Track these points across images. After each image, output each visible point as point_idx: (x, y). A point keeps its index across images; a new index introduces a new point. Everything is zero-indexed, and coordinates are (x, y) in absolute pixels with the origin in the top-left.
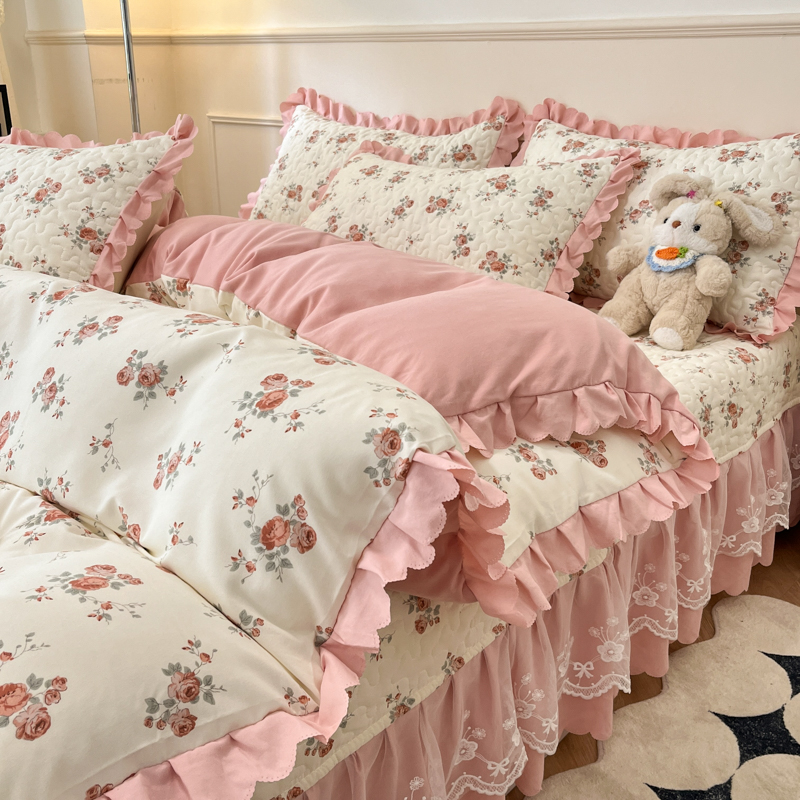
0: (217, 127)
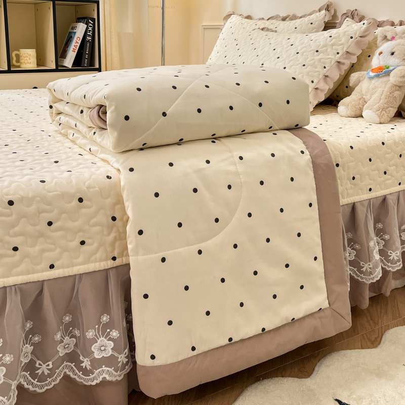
0: (206, 30)
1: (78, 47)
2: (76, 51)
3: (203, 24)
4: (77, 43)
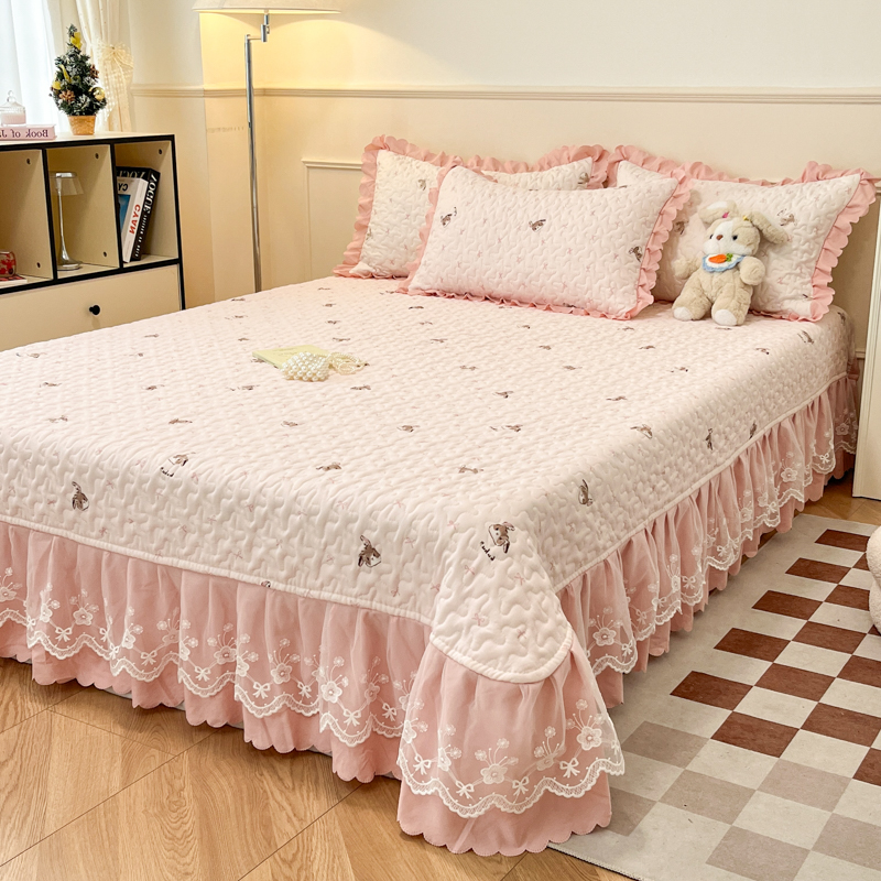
1: (137, 224)
2: (135, 231)
3: (304, 160)
4: (136, 215)
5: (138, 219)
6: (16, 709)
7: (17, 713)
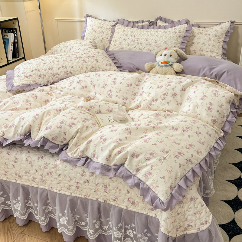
2: (12, 50)
4: (12, 45)
5: (12, 46)
6: (11, 234)
7: (11, 237)
